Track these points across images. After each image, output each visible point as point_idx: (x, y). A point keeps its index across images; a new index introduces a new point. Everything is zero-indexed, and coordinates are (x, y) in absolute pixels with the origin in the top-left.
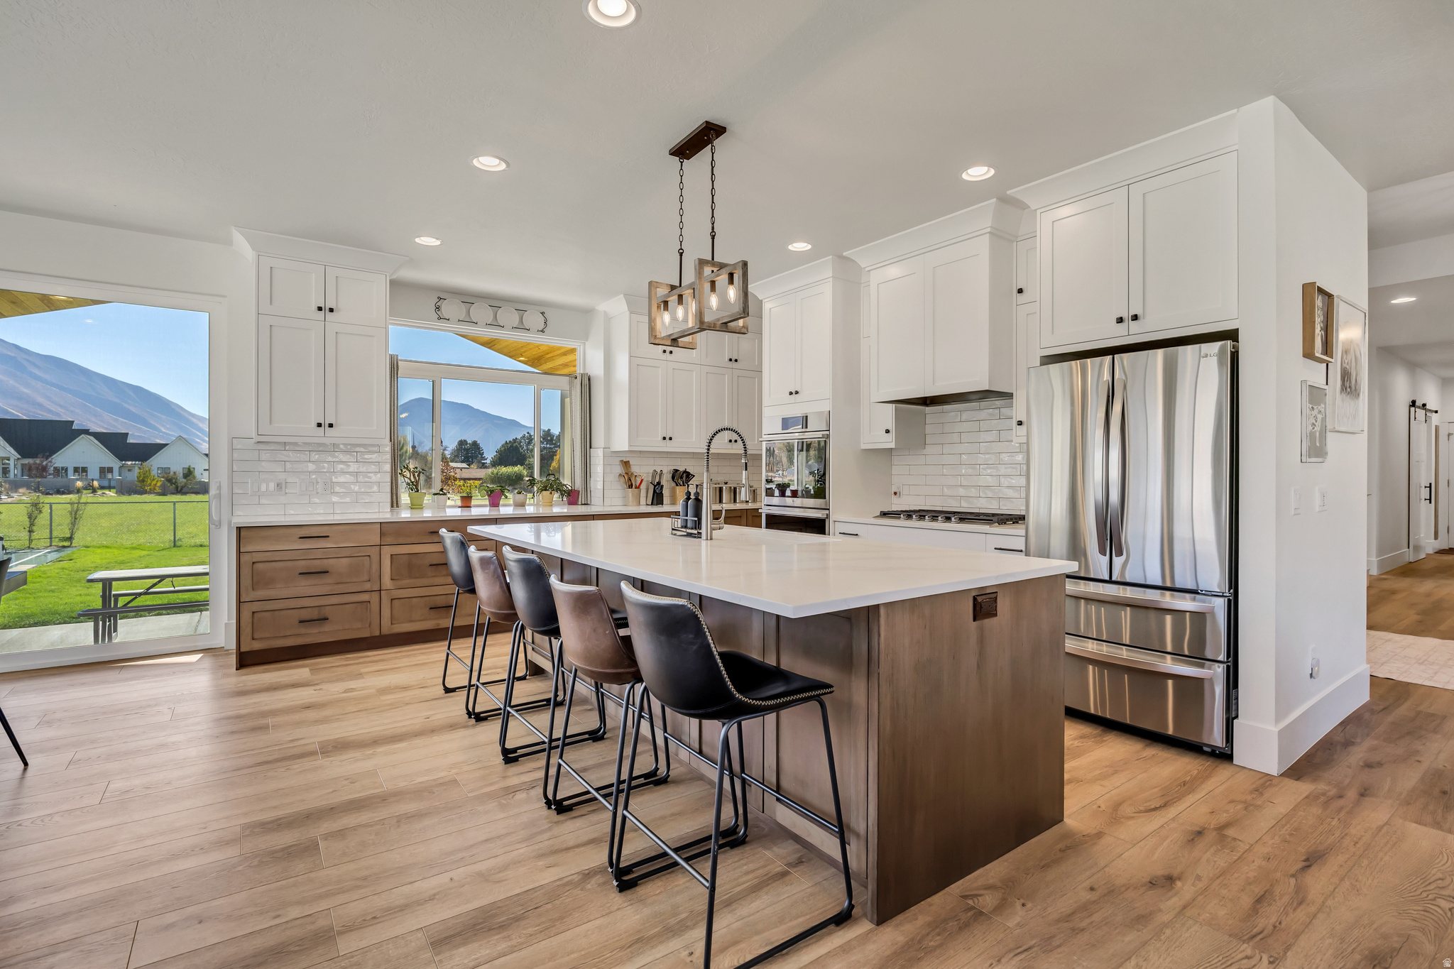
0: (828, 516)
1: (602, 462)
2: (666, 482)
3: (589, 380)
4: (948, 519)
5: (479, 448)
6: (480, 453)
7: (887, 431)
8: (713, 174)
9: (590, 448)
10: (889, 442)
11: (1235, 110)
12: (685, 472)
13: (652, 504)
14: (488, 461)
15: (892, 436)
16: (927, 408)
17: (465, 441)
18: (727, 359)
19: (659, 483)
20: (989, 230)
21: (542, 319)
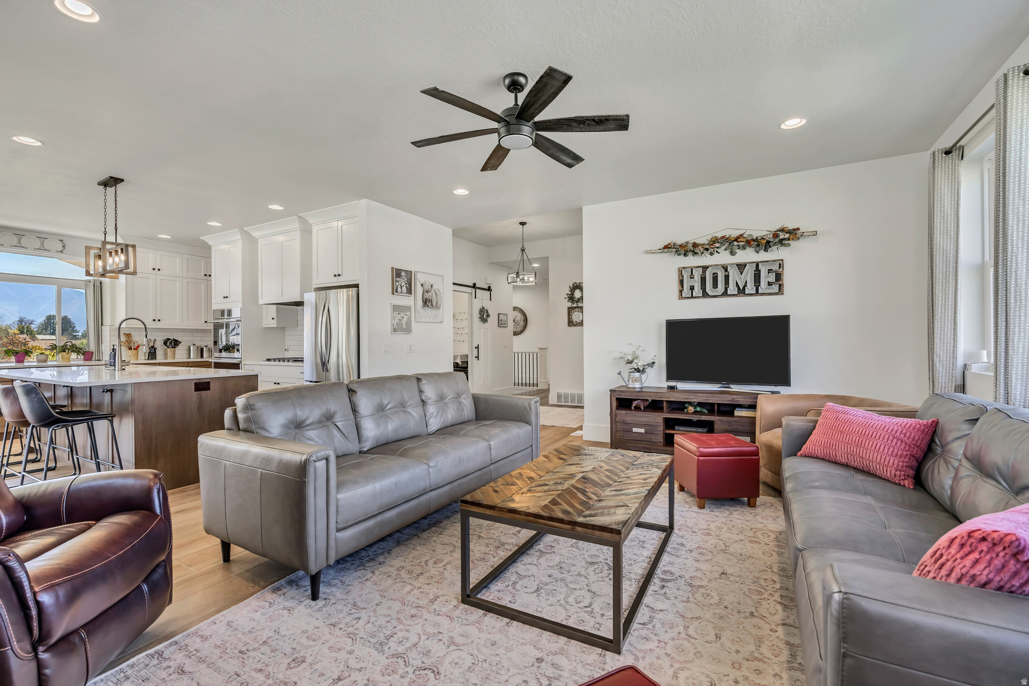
0: (241, 361)
1: (109, 334)
2: (159, 346)
3: (101, 283)
4: (289, 361)
5: (70, 322)
6: (71, 327)
7: (273, 319)
8: (116, 200)
9: (102, 325)
10: (273, 324)
11: (357, 201)
12: (174, 340)
13: (148, 359)
14: (80, 334)
15: (274, 321)
16: (299, 307)
17: (50, 316)
18: (203, 275)
19: (153, 347)
20: (299, 229)
21: (61, 244)
